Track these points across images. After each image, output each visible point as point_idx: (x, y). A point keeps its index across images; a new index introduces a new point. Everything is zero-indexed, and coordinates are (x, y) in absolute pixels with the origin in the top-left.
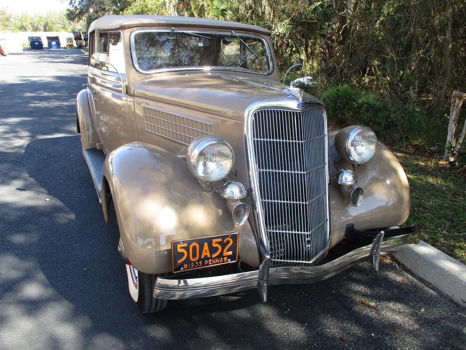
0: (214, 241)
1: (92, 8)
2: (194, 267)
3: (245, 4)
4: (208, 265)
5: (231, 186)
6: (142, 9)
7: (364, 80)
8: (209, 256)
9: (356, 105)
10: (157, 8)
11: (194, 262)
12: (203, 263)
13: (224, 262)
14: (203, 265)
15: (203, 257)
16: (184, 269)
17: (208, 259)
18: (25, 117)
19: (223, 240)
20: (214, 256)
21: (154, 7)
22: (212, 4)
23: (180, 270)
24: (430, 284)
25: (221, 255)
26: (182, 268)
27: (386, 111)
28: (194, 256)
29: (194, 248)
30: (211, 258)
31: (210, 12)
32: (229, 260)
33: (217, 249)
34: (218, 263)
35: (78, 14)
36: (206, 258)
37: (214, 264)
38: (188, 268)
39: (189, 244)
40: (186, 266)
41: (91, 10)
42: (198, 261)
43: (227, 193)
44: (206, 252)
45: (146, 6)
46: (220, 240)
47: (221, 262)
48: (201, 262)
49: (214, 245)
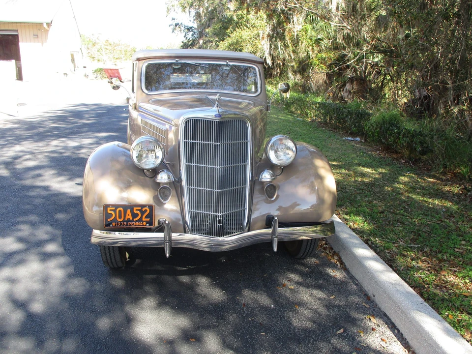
0: (135, 208)
1: (202, 39)
2: (120, 226)
3: (343, 32)
4: (130, 225)
5: (163, 173)
6: (237, 40)
7: (452, 110)
8: (131, 219)
9: (396, 131)
10: (251, 39)
11: (121, 222)
12: (127, 224)
13: (143, 225)
14: (127, 225)
15: (126, 219)
16: (113, 226)
17: (131, 221)
18: (112, 132)
19: (142, 208)
20: (135, 220)
21: (248, 38)
22: (306, 33)
23: (110, 226)
24: (357, 280)
25: (140, 220)
26: (111, 225)
27: (421, 136)
28: (120, 217)
29: (120, 211)
30: (132, 221)
31: (304, 41)
32: (148, 225)
33: (137, 215)
34: (138, 225)
35: (190, 45)
36: (129, 220)
37: (135, 226)
38: (115, 226)
39: (116, 209)
40: (114, 224)
41: (201, 42)
42: (124, 221)
43: (158, 178)
44: (129, 216)
45: (241, 37)
46: (140, 208)
47: (141, 225)
48: (125, 223)
49: (135, 212)
